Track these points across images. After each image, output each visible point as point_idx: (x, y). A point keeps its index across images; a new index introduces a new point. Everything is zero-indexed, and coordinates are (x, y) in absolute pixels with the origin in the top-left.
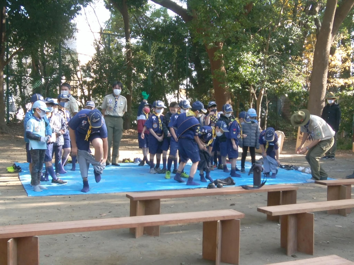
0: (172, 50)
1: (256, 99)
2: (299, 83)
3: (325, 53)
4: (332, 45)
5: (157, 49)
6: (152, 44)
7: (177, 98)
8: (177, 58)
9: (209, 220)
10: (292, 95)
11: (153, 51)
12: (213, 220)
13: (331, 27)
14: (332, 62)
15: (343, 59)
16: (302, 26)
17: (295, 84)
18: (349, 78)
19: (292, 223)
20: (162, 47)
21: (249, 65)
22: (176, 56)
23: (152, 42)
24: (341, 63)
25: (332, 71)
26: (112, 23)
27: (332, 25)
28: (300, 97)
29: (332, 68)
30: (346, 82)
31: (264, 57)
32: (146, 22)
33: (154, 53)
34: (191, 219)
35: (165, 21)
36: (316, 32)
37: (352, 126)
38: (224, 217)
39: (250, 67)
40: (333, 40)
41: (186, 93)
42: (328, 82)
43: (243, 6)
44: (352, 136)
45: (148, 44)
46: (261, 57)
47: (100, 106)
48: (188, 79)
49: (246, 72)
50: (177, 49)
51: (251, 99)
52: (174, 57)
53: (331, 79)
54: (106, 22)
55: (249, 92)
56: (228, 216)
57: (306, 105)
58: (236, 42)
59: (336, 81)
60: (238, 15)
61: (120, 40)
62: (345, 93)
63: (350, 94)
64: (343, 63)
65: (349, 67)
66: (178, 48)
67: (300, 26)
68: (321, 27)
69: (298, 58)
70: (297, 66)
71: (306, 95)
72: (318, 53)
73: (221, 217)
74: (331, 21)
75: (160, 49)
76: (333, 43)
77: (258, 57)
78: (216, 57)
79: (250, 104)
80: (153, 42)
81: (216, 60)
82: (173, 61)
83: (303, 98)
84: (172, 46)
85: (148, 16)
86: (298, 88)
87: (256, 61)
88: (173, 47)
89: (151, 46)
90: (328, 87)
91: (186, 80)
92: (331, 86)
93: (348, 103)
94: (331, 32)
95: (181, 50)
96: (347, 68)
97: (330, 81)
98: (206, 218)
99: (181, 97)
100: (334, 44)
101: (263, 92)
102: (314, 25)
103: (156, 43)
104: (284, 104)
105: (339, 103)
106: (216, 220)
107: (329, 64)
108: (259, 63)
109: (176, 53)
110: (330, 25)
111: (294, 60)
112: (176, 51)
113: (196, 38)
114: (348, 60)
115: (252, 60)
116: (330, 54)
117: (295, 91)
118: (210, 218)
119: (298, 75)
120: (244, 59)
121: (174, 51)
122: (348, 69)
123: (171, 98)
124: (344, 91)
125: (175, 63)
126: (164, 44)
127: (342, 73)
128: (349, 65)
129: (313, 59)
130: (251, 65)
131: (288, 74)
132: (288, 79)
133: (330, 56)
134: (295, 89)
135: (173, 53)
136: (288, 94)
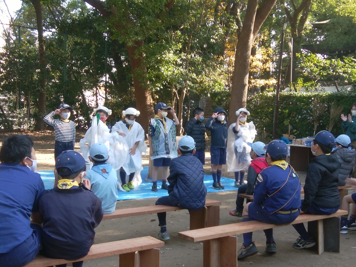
0: (90, 45)
1: (178, 98)
2: (221, 83)
3: (246, 54)
4: (253, 46)
5: (73, 44)
6: (67, 38)
7: (95, 96)
8: (95, 54)
9: (125, 252)
10: (214, 95)
11: (69, 46)
12: (129, 252)
13: (252, 28)
14: (253, 63)
15: (264, 60)
16: (223, 25)
17: (216, 84)
18: (269, 79)
19: (214, 247)
20: (79, 41)
21: (171, 64)
22: (94, 52)
23: (67, 36)
24: (262, 64)
25: (253, 71)
26: (24, 13)
27: (253, 26)
28: (222, 97)
29: (253, 68)
30: (267, 83)
31: (186, 57)
32: (61, 14)
33: (69, 48)
34: (105, 253)
35: (82, 13)
36: (237, 32)
37: (272, 127)
38: (141, 247)
39: (172, 66)
40: (254, 41)
41: (105, 90)
42: (250, 82)
43: (163, 4)
44: (273, 137)
45: (63, 38)
46: (182, 57)
47: (10, 103)
48: (108, 76)
49: (168, 72)
50: (94, 44)
51: (173, 98)
52: (92, 53)
53: (252, 80)
54: (17, 11)
55: (171, 91)
56: (146, 246)
57: (227, 106)
58: (157, 40)
59: (257, 82)
60: (158, 13)
61: (34, 32)
62: (266, 94)
63: (271, 95)
64: (263, 64)
65: (269, 68)
66: (96, 44)
67: (221, 25)
68: (242, 28)
69: (220, 58)
70: (219, 66)
71: (228, 95)
72: (239, 54)
73: (139, 247)
74: (252, 22)
75: (76, 43)
76: (254, 43)
77: (180, 57)
78: (136, 55)
79: (172, 103)
80: (69, 36)
81: (137, 58)
82: (91, 57)
83: (225, 98)
84: (89, 41)
85: (64, 7)
86: (220, 88)
87: (178, 60)
88: (91, 42)
89: (67, 41)
90: (250, 87)
91: (105, 77)
92: (253, 86)
93: (268, 104)
94: (252, 32)
95: (99, 46)
96: (268, 69)
97: (251, 81)
98: (122, 250)
99: (100, 94)
100: (255, 45)
101: (185, 92)
102: (236, 26)
103: (72, 37)
104: (206, 103)
105: (259, 104)
106: (133, 251)
107: (250, 64)
108: (181, 62)
109: (94, 48)
110: (251, 26)
111: (216, 59)
112: (94, 46)
113: (115, 35)
114: (268, 61)
115: (174, 59)
116: (251, 55)
117: (217, 91)
118: (126, 249)
119: (220, 75)
120: (166, 59)
121: (91, 46)
122: (268, 71)
123: (89, 96)
124: (265, 92)
125: (93, 59)
126: (80, 38)
127: (262, 73)
128: (269, 66)
129: (234, 59)
130: (172, 65)
131: (210, 74)
132: (210, 78)
133: (251, 57)
134: (217, 89)
135: (91, 48)
136: (211, 94)
